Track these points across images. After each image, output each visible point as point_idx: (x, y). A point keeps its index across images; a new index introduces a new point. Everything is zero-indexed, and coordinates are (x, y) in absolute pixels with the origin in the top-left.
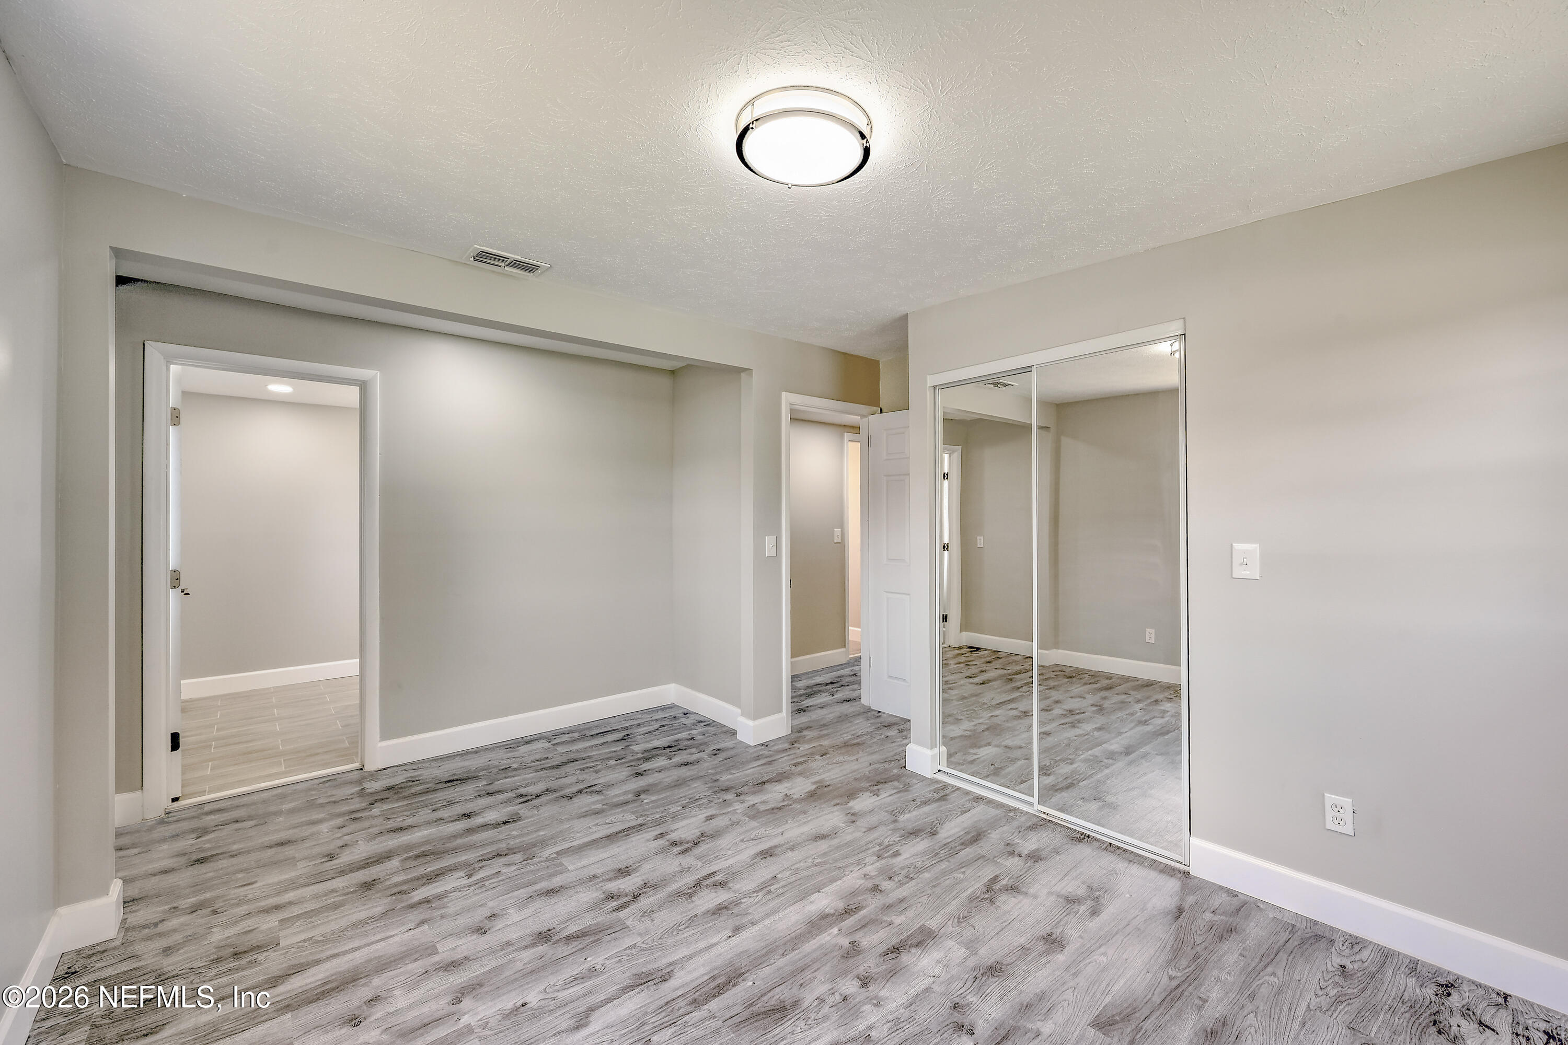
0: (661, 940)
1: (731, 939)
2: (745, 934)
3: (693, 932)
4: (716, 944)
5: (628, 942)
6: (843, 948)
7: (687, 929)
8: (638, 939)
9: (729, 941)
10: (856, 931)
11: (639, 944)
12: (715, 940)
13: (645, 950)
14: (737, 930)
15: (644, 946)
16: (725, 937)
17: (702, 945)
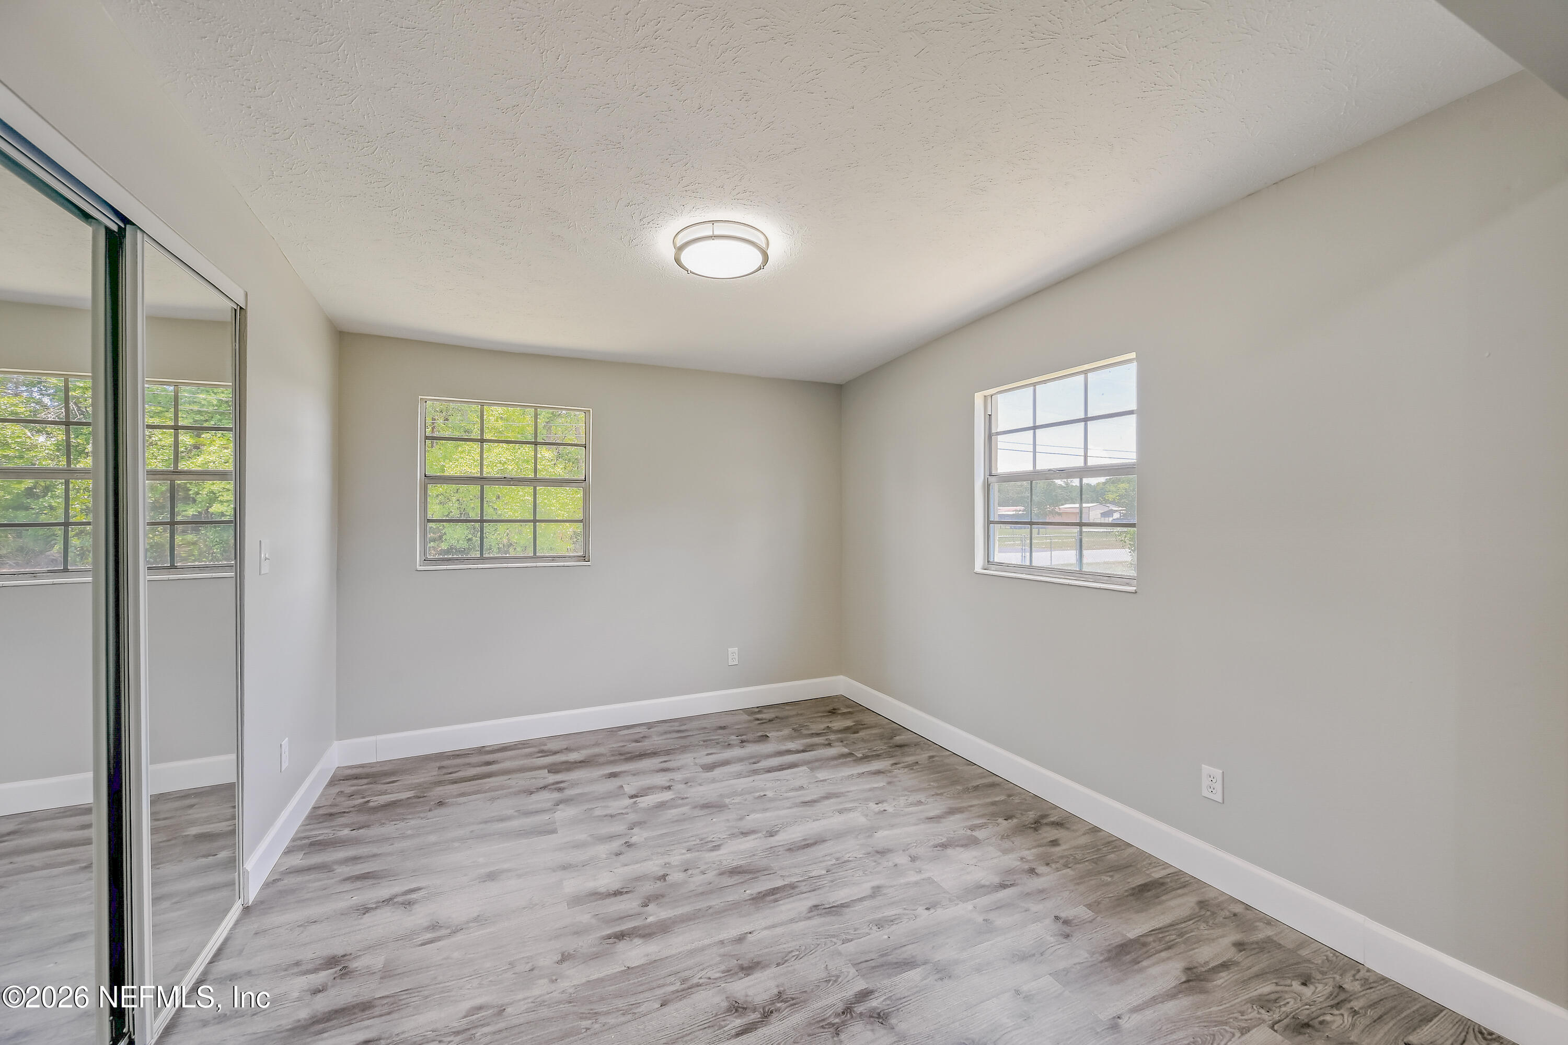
0: (818, 943)
1: (750, 931)
2: (734, 933)
3: (785, 946)
4: (766, 928)
5: (850, 947)
6: (657, 903)
7: (791, 949)
8: (842, 948)
9: (753, 930)
10: (632, 916)
11: (839, 943)
12: (766, 933)
13: (834, 936)
14: (741, 939)
15: (834, 940)
16: (755, 934)
17: (779, 930)
